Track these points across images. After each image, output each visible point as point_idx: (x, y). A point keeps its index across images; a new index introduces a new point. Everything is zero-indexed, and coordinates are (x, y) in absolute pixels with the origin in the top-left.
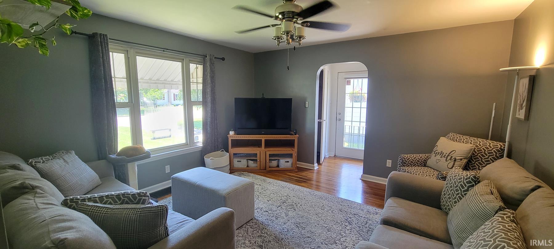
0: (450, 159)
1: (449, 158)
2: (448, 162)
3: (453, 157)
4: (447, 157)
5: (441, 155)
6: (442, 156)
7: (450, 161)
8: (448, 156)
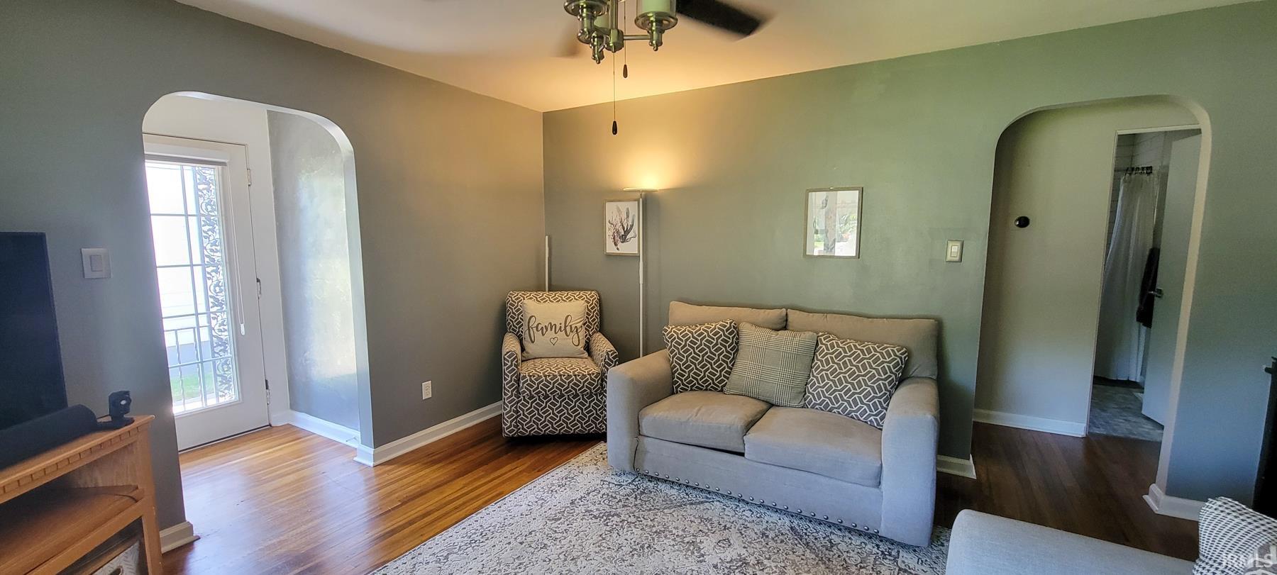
0: (571, 331)
1: (568, 329)
2: (571, 336)
3: (573, 326)
4: (565, 329)
5: (553, 329)
6: (555, 330)
7: (572, 335)
8: (565, 327)
